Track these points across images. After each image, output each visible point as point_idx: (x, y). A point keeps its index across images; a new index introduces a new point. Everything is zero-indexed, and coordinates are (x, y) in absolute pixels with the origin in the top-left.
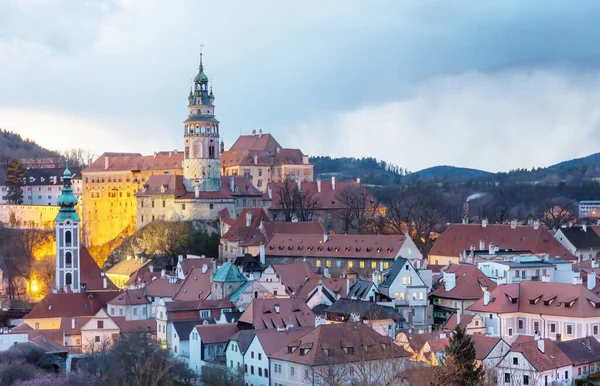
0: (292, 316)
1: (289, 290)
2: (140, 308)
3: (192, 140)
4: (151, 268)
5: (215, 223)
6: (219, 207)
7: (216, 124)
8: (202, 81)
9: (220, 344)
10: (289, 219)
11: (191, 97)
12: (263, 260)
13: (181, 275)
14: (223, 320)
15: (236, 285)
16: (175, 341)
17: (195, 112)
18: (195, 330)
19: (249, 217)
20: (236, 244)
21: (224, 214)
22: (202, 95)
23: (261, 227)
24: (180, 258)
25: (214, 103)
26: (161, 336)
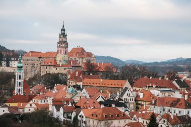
0: (92, 105)
1: (90, 96)
2: (43, 100)
3: (59, 48)
4: (46, 88)
5: (66, 75)
6: (67, 70)
7: (67, 44)
8: (63, 30)
9: (69, 113)
10: (89, 74)
11: (60, 35)
12: (81, 87)
13: (56, 91)
14: (70, 105)
15: (74, 94)
16: (55, 111)
17: (61, 40)
18: (62, 108)
19: (77, 73)
20: (73, 81)
21: (69, 72)
22: (63, 34)
23: (81, 76)
24: (56, 85)
25: (67, 37)
26: (50, 109)
